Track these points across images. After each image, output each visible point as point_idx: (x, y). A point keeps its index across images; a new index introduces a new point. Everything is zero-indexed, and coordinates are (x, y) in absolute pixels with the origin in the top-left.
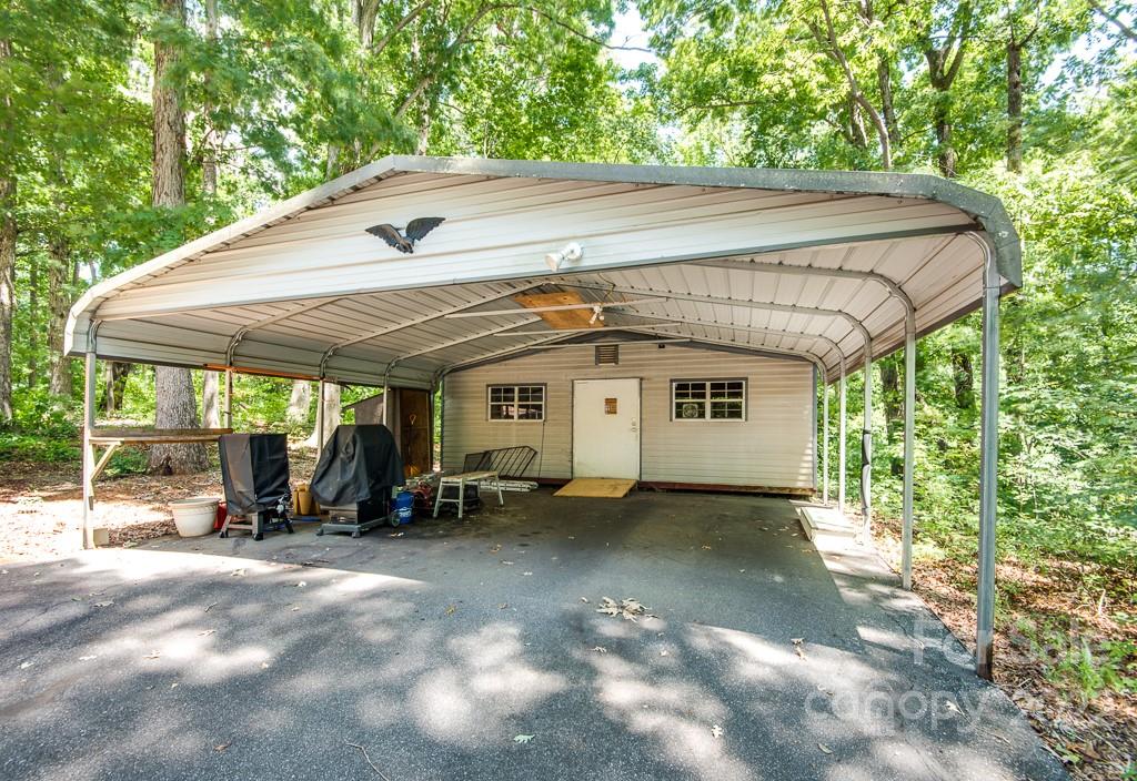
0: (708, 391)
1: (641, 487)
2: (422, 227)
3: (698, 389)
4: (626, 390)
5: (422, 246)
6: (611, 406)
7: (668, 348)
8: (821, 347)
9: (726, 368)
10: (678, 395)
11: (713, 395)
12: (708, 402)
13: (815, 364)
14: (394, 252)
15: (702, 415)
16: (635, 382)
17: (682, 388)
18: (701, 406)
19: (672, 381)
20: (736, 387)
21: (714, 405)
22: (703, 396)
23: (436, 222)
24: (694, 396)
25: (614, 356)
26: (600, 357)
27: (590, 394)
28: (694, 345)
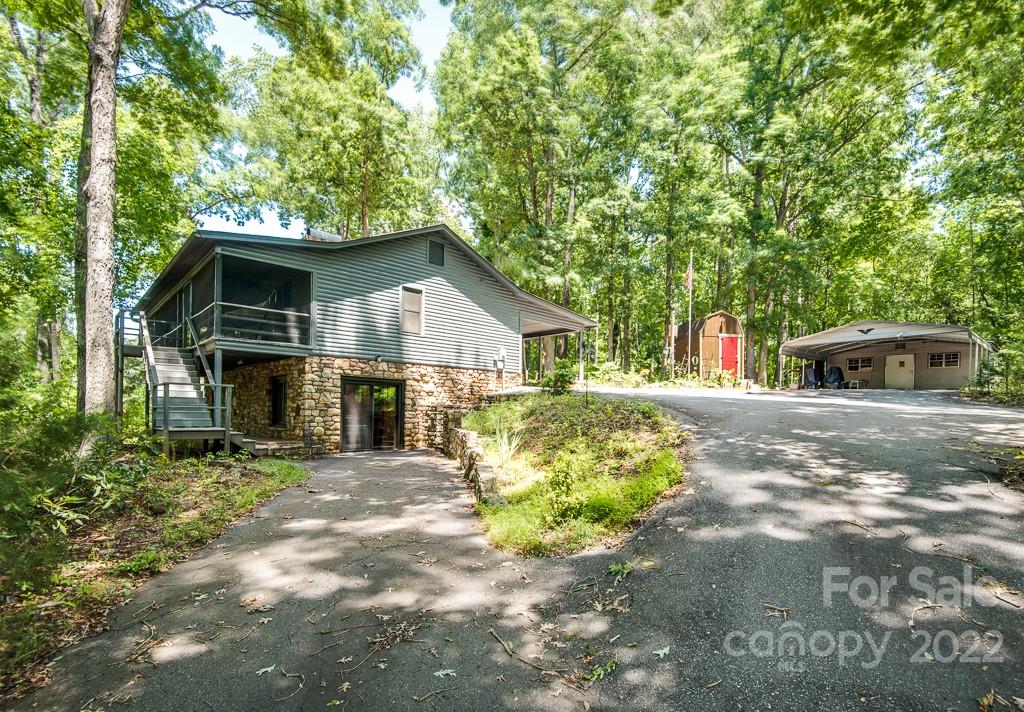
0: (944, 357)
2: (869, 330)
3: (940, 356)
4: (909, 359)
5: (870, 333)
6: (902, 364)
9: (952, 349)
10: (931, 359)
11: (946, 359)
12: (944, 361)
14: (867, 334)
15: (941, 366)
16: (912, 356)
17: (933, 357)
18: (941, 362)
19: (928, 354)
20: (955, 356)
21: (946, 362)
22: (942, 359)
23: (872, 329)
24: (938, 359)
25: (903, 346)
26: (897, 347)
27: (893, 360)
28: (937, 341)
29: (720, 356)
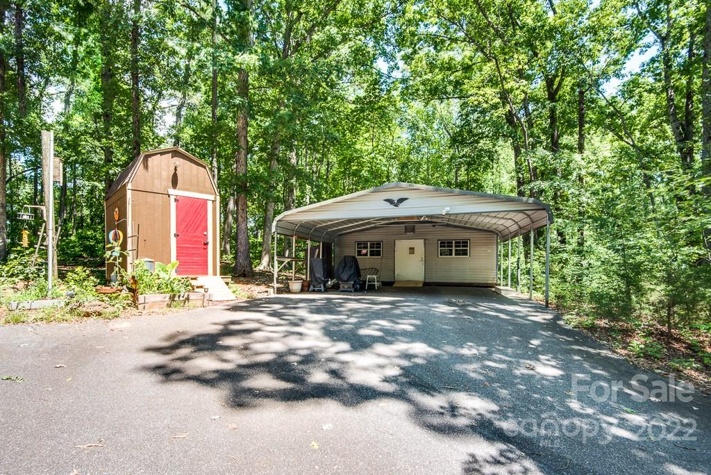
0: (454, 245)
1: (425, 284)
2: (401, 200)
3: (449, 244)
4: (419, 244)
5: (401, 205)
6: (412, 250)
7: (436, 227)
8: (501, 228)
9: (462, 235)
10: (441, 247)
11: (456, 246)
12: (454, 249)
13: (497, 234)
14: (392, 207)
15: (451, 254)
16: (422, 241)
17: (443, 244)
18: (451, 251)
19: (438, 240)
20: (465, 243)
21: (456, 250)
22: (452, 246)
23: (406, 199)
24: (448, 246)
25: (413, 230)
26: (407, 230)
27: (402, 246)
28: (448, 225)
29: (173, 230)
